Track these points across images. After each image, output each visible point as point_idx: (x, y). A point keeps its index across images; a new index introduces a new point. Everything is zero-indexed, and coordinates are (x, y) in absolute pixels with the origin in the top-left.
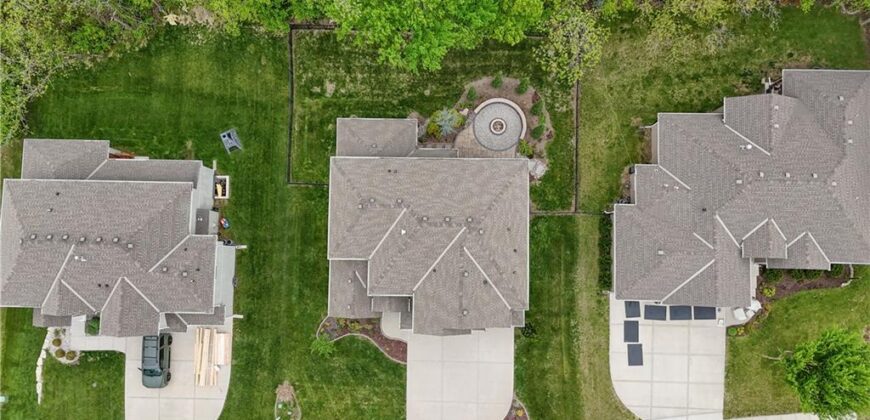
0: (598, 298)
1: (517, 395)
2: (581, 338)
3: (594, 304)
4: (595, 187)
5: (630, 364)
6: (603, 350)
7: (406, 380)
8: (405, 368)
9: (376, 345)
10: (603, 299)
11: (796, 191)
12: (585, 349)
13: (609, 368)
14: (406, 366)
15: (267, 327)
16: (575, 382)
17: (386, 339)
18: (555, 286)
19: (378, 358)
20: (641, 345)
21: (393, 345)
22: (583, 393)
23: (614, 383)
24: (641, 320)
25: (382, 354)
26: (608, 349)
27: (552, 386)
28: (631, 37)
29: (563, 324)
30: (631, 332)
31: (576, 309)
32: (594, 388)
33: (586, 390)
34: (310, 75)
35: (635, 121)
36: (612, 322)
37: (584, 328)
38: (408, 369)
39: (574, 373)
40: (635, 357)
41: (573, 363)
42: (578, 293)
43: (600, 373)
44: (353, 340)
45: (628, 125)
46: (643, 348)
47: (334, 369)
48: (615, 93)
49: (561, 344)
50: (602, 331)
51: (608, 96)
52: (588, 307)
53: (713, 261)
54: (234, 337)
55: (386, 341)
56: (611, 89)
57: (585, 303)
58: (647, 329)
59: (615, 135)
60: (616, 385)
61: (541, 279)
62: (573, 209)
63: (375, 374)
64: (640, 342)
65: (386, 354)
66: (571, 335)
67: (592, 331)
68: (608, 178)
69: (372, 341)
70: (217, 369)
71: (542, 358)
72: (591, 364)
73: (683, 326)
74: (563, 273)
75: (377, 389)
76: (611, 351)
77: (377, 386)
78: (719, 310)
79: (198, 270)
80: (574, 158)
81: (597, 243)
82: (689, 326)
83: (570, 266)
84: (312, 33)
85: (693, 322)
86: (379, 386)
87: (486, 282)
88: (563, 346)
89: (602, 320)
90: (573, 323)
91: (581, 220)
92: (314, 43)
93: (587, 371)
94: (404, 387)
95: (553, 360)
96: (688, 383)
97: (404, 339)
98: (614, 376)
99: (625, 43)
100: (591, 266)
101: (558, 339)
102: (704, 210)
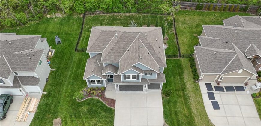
0: (195, 84)
1: (166, 122)
2: (190, 98)
3: (193, 86)
4: (186, 51)
5: (214, 109)
6: (201, 103)
7: (114, 115)
8: (114, 110)
9: (102, 101)
10: (196, 84)
11: (257, 33)
12: (193, 103)
13: (205, 111)
14: (114, 109)
15: (56, 96)
16: (191, 117)
17: (107, 98)
18: (176, 81)
19: (102, 106)
20: (217, 101)
21: (109, 100)
22: (196, 122)
23: (209, 117)
24: (214, 91)
25: (104, 104)
26: (203, 103)
27: (181, 119)
28: (189, 16)
29: (182, 94)
30: (211, 96)
31: (186, 88)
32: (201, 119)
33: (197, 120)
34: (89, 26)
35: (195, 35)
36: (202, 92)
37: (191, 95)
38: (115, 111)
39: (190, 113)
40: (216, 106)
41: (189, 109)
42: (186, 82)
43: (202, 112)
44: (92, 99)
45: (193, 36)
46: (218, 102)
47: (82, 112)
48: (187, 29)
49: (182, 102)
50: (199, 96)
51: (185, 30)
52: (191, 87)
53: (236, 55)
54: (40, 101)
55: (106, 99)
56: (185, 28)
57: (189, 85)
58: (218, 95)
59: (189, 38)
60: (210, 118)
61: (170, 78)
62: (179, 57)
63: (100, 113)
64: (216, 100)
65: (106, 104)
66: (186, 97)
67: (194, 96)
68: (189, 48)
69: (101, 100)
70: (28, 113)
71: (175, 107)
72: (197, 109)
73: (232, 94)
74: (179, 76)
75: (100, 120)
76: (204, 103)
77: (101, 118)
78: (246, 88)
79: (34, 56)
80: (177, 44)
81: (190, 66)
82: (235, 94)
83: (181, 74)
84: (91, 16)
85: (236, 92)
86: (102, 118)
87: (148, 53)
88: (183, 102)
89: (198, 91)
90: (186, 93)
91: (182, 60)
92: (91, 18)
93: (196, 112)
94: (113, 118)
95: (180, 107)
96: (243, 117)
97: (114, 99)
98: (208, 114)
99: (187, 17)
100: (189, 74)
101: (181, 99)
102: (227, 42)
